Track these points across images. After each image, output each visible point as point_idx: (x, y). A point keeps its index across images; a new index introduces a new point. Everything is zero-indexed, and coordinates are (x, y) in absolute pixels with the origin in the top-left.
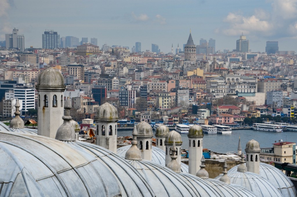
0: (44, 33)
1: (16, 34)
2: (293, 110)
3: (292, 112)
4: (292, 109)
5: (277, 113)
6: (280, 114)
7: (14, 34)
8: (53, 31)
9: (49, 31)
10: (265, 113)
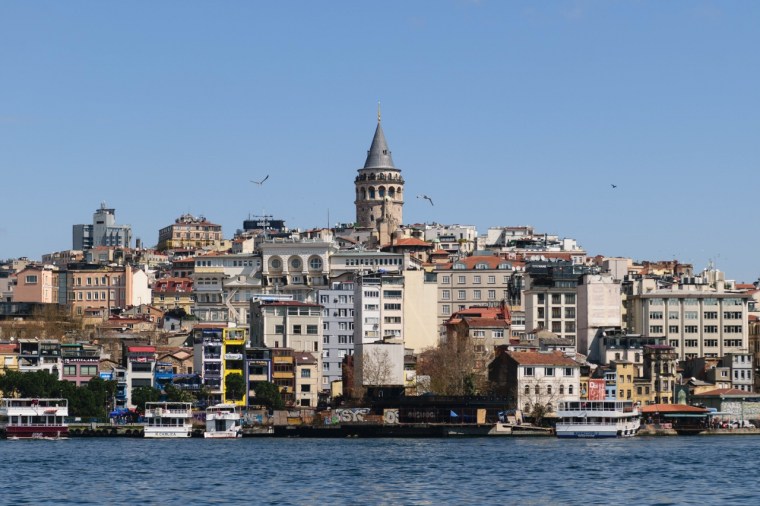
0: (241, 228)
1: (102, 222)
2: (237, 356)
3: (231, 364)
4: (231, 349)
5: (130, 365)
6: (149, 375)
7: (98, 223)
8: (269, 219)
9: (257, 219)
10: (50, 366)
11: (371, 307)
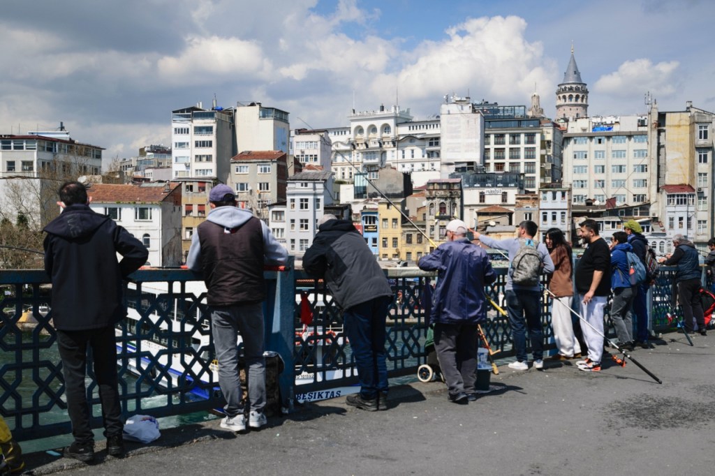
11: (181, 145)
